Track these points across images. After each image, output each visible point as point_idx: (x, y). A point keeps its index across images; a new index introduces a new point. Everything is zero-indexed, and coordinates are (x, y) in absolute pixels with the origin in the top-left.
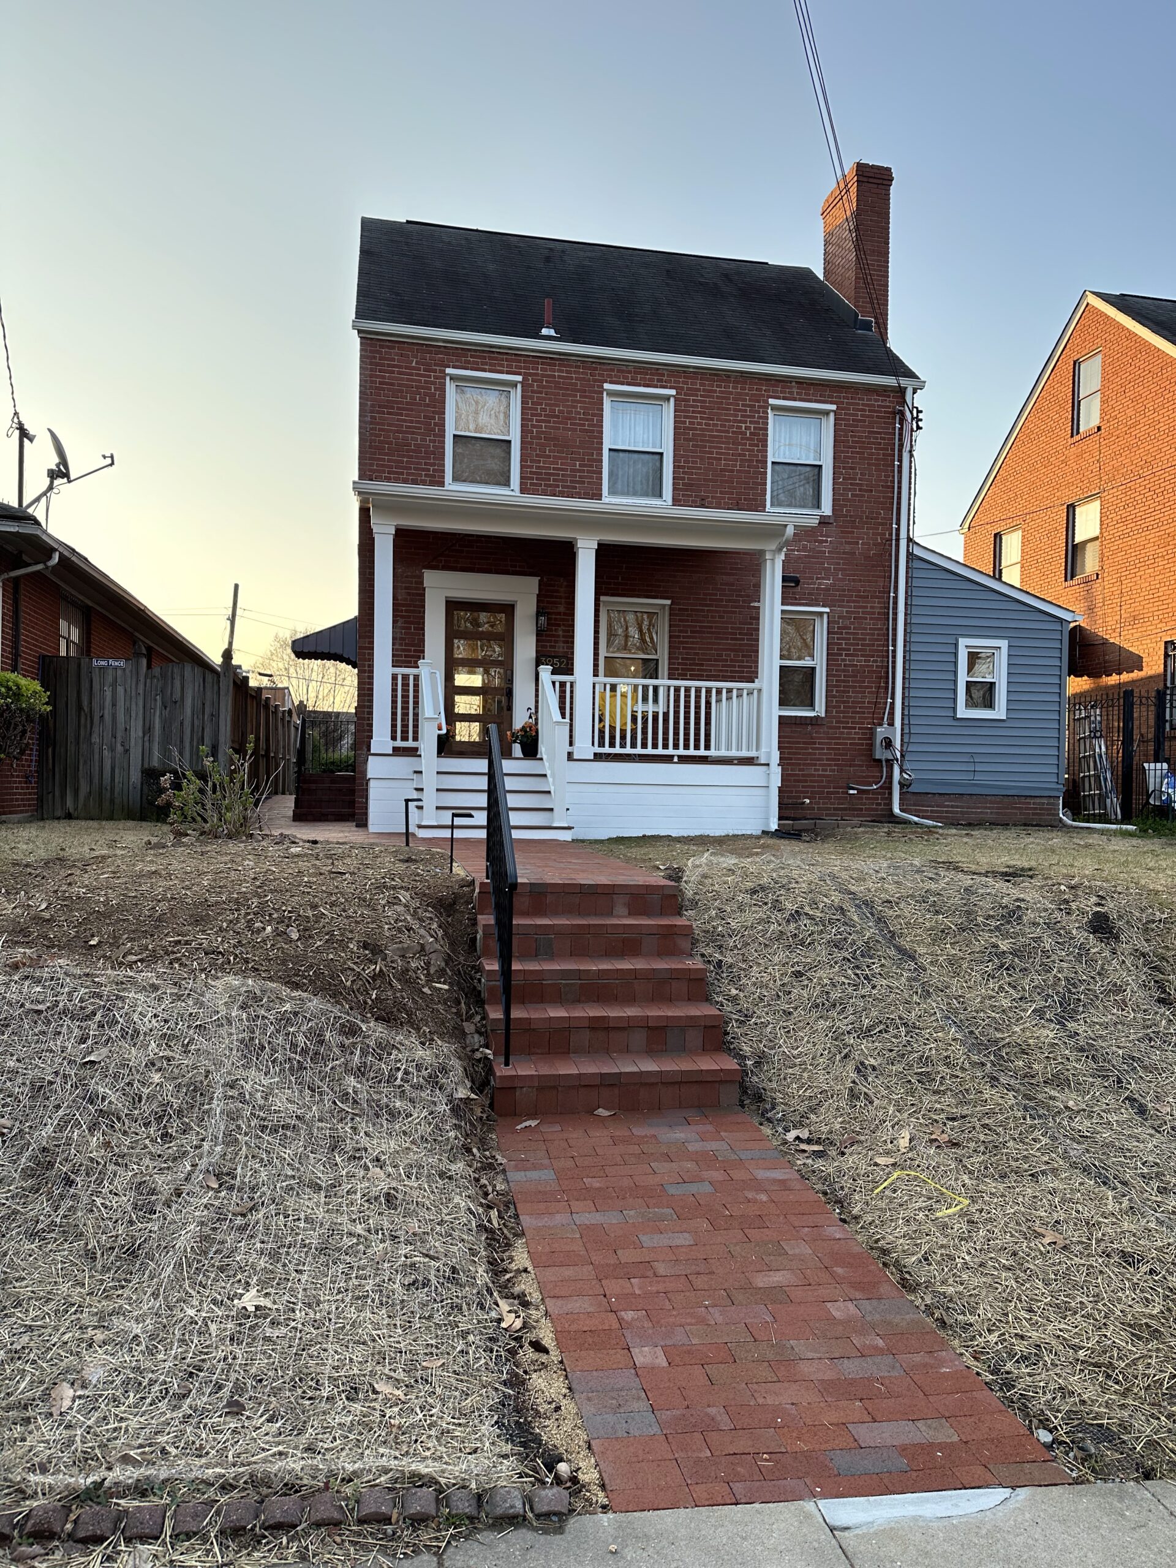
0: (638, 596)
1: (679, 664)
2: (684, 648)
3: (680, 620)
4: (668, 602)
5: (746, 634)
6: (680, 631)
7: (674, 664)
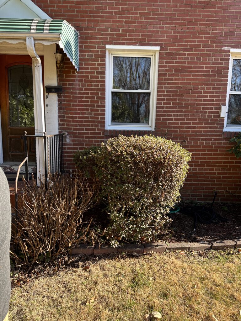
0: (135, 44)
1: (165, 96)
2: (169, 84)
3: (167, 62)
4: (158, 48)
5: (217, 72)
6: (166, 71)
7: (161, 96)
